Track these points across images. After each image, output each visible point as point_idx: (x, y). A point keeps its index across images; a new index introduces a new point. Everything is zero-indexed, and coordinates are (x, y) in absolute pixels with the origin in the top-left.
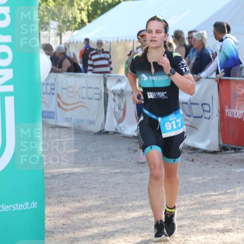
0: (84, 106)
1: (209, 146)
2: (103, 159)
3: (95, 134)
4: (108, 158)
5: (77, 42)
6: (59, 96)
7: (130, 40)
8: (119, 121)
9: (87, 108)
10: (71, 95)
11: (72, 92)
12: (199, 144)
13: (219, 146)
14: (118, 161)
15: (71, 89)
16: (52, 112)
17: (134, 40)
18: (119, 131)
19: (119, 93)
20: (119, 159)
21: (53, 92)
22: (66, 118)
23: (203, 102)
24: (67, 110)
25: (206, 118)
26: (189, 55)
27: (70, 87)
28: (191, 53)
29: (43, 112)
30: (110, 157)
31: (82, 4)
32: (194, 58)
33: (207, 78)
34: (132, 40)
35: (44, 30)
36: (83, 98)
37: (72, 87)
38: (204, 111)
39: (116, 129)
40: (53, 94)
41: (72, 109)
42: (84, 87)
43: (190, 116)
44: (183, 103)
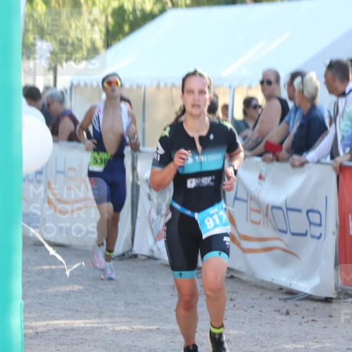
1: (317, 288)
2: (127, 304)
4: (136, 304)
10: (71, 184)
11: (74, 179)
12: (300, 284)
14: (154, 309)
15: (72, 174)
18: (157, 255)
20: (156, 306)
23: (310, 207)
25: (313, 237)
26: (286, 118)
27: (70, 169)
28: (292, 115)
30: (139, 302)
32: (297, 124)
33: (318, 162)
37: (74, 170)
38: (311, 223)
39: (152, 251)
40: (39, 182)
43: (285, 232)
44: (273, 207)
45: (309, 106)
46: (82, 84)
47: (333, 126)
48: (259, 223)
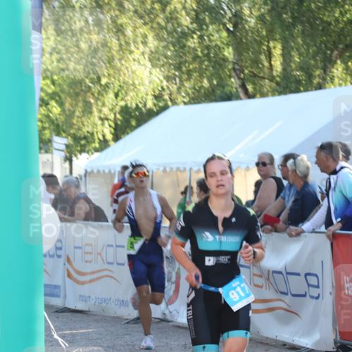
0: (112, 277)
1: (317, 343)
3: (127, 323)
5: (99, 171)
6: (68, 260)
7: (185, 169)
8: (169, 301)
9: (115, 279)
10: (88, 257)
11: (91, 253)
12: (301, 340)
13: (335, 343)
15: (88, 249)
16: (56, 287)
17: (191, 169)
18: (169, 318)
19: (169, 256)
21: (59, 252)
22: (80, 296)
23: (307, 272)
24: (83, 283)
25: (312, 297)
26: (282, 194)
27: (87, 245)
29: (46, 286)
31: (106, 110)
32: (292, 199)
33: (313, 231)
34: (188, 169)
35: (43, 151)
36: (109, 263)
37: (91, 245)
38: (309, 285)
39: (165, 314)
40: (59, 256)
41: (91, 281)
42: (112, 246)
43: (286, 294)
44: (274, 272)
45: (302, 183)
46: (95, 171)
47: (326, 199)
48: (261, 287)
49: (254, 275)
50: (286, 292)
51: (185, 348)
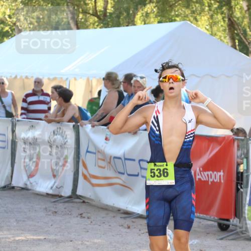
2: (17, 221)
4: (24, 221)
14: (37, 224)
20: (38, 222)
25: (143, 177)
26: (122, 102)
30: (26, 219)
38: (141, 168)
43: (123, 174)
44: (115, 158)
48: (104, 168)
49: (99, 159)
50: (123, 172)
51: (46, 210)
